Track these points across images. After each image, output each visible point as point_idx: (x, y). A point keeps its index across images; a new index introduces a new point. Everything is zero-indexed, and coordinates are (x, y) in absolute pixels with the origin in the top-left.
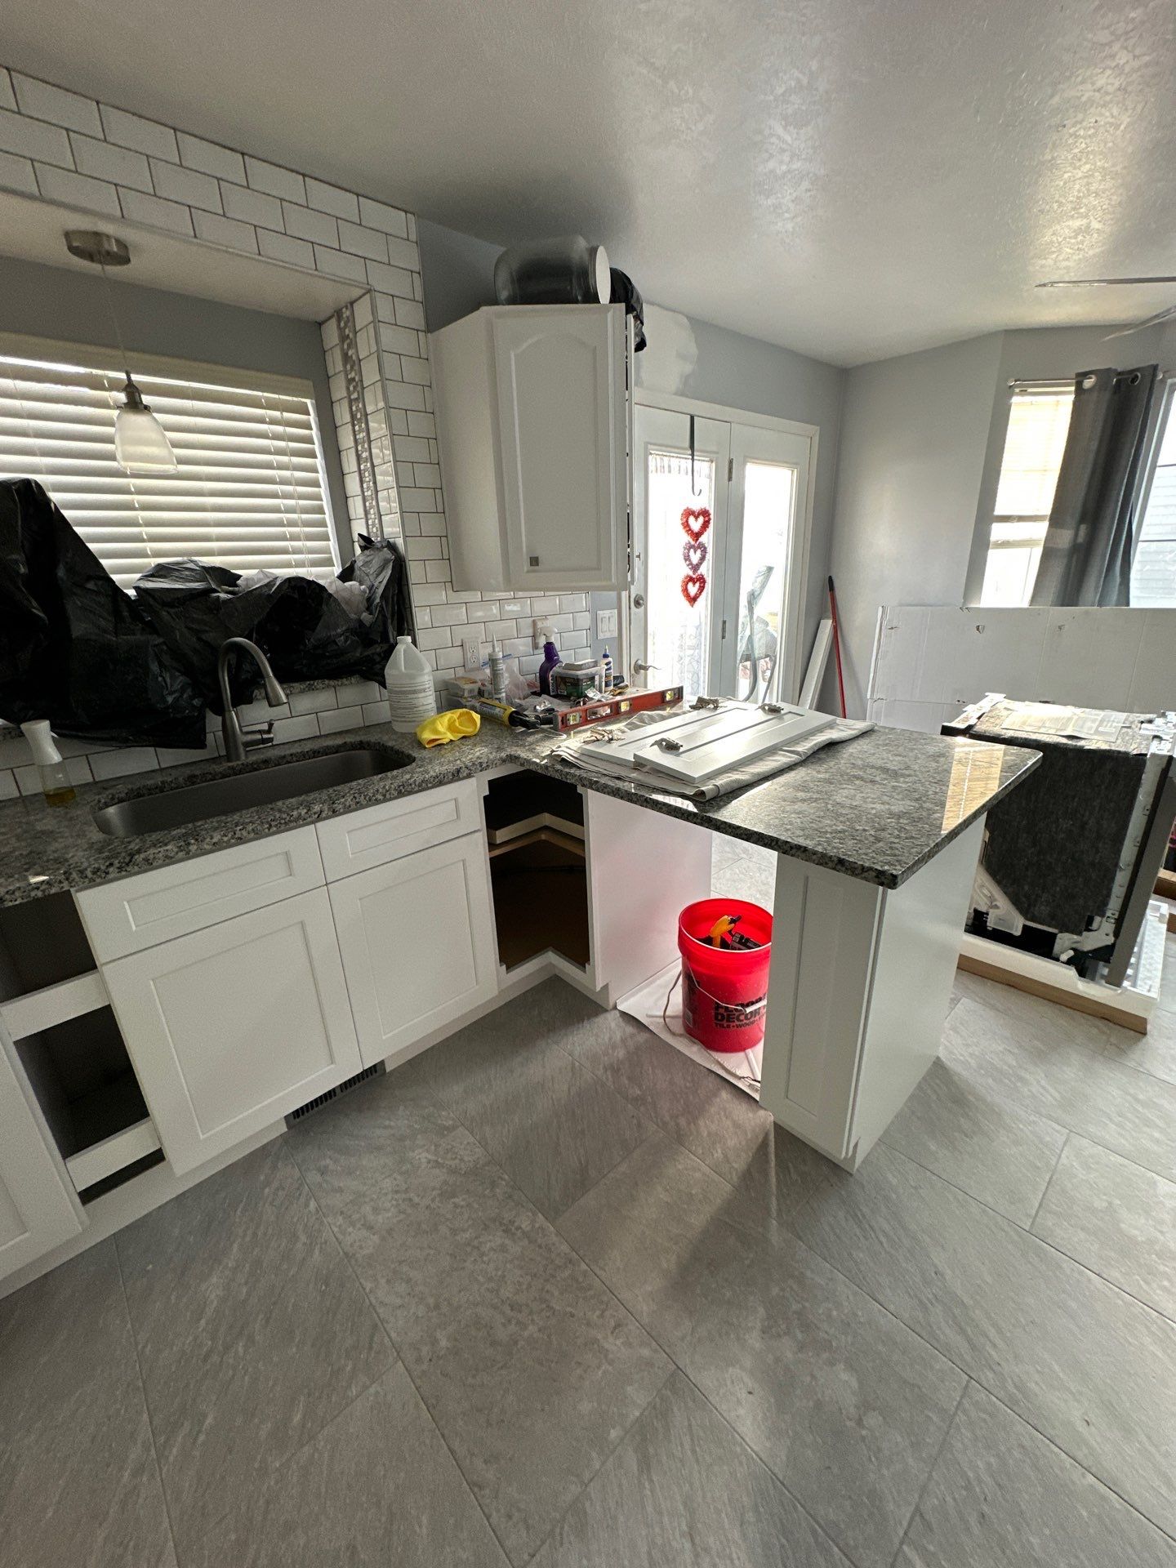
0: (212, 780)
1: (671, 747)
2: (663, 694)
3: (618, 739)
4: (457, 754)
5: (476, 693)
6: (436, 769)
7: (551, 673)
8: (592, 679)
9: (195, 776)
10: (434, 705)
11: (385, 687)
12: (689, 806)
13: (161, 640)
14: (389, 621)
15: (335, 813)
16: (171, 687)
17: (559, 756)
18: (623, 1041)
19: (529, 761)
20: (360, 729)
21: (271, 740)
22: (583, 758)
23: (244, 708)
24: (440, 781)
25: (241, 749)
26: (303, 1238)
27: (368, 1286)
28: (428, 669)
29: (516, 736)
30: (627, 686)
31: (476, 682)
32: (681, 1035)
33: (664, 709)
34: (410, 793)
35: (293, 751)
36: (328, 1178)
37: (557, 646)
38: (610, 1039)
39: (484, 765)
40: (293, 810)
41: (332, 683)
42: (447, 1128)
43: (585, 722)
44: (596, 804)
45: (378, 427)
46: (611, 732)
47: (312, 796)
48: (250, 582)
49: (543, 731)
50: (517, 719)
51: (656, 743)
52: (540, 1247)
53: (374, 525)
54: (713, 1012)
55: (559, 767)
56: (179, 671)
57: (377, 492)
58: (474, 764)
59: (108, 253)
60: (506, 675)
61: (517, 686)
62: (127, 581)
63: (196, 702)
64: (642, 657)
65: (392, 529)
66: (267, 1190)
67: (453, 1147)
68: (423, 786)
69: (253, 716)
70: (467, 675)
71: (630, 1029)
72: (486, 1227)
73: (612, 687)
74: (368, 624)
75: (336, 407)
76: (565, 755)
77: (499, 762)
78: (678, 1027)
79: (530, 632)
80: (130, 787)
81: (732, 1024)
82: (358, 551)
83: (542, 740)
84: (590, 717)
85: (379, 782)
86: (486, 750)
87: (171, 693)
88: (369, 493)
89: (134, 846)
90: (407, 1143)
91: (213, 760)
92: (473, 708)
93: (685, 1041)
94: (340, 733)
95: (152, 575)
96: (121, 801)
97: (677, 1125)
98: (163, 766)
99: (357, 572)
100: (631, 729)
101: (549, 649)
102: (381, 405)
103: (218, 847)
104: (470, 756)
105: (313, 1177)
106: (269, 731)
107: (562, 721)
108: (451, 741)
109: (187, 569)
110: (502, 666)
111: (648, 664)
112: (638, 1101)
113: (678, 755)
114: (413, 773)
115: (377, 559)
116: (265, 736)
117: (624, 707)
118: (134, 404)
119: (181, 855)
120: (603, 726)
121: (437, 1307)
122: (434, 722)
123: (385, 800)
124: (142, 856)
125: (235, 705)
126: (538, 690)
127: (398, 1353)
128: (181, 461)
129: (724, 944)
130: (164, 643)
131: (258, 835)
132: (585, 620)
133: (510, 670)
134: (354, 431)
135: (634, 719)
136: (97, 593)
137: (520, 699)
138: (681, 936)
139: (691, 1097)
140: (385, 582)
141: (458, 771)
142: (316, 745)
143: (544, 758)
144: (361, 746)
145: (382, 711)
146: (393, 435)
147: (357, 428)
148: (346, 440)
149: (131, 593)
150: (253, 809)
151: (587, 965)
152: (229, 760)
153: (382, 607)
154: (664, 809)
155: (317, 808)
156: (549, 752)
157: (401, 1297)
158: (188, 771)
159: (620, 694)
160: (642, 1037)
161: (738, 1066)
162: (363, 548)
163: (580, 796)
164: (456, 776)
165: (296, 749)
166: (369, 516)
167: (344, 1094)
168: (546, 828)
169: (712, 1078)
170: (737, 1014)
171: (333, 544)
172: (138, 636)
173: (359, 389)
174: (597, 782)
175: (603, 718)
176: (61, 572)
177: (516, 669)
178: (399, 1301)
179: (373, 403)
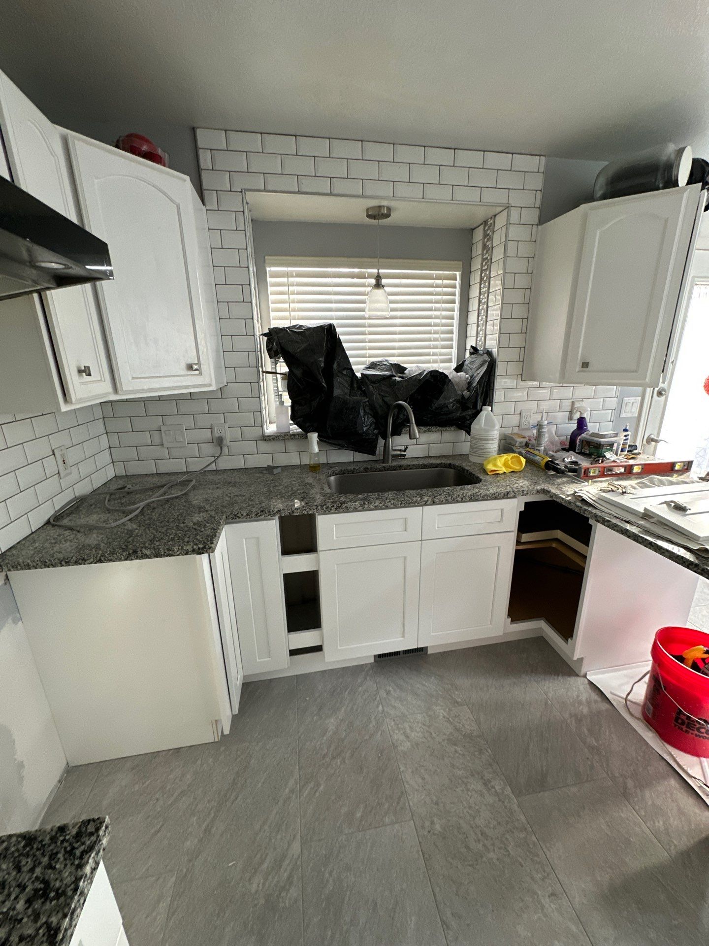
0: (374, 471)
1: (680, 509)
2: (673, 465)
3: (630, 493)
4: (508, 482)
5: (524, 444)
6: (492, 490)
7: (579, 438)
8: (611, 445)
9: (368, 468)
10: (496, 449)
11: (469, 435)
12: (688, 556)
13: (367, 400)
14: (480, 396)
15: (434, 503)
16: (366, 422)
17: (580, 497)
18: (589, 702)
19: (557, 496)
20: (450, 456)
21: (405, 455)
22: (599, 502)
23: (396, 437)
24: (495, 497)
25: (390, 457)
26: (374, 723)
27: (402, 768)
28: (497, 427)
29: (549, 477)
30: (640, 453)
31: (524, 438)
32: (638, 719)
33: (672, 476)
34: (477, 500)
35: (415, 463)
36: (390, 698)
37: (588, 420)
38: (578, 696)
39: (525, 492)
40: (413, 497)
41: (441, 429)
42: (458, 703)
43: (602, 475)
44: (601, 534)
45: (496, 285)
46: (625, 487)
47: (424, 491)
48: (411, 372)
49: (570, 476)
50: (550, 466)
51: (665, 503)
52: (506, 807)
53: (480, 340)
54: (674, 715)
55: (579, 504)
56: (371, 415)
57: (487, 321)
58: (518, 491)
59: (382, 214)
60: (546, 435)
61: (552, 443)
62: (359, 370)
63: (376, 432)
64: (656, 433)
65: (492, 344)
66: (360, 688)
67: (459, 715)
68: (485, 498)
69: (399, 442)
70: (520, 432)
71: (595, 696)
72: (473, 775)
73: (626, 453)
74: (466, 397)
75: (472, 275)
76: (585, 497)
77: (535, 492)
78: (638, 712)
79: (569, 409)
80: (341, 468)
81: (691, 731)
82: (468, 354)
83: (567, 482)
84: (606, 473)
85: (460, 491)
86: (527, 483)
87: (366, 426)
88: (482, 322)
89: (342, 499)
90: (434, 700)
91: (376, 461)
92: (520, 454)
93: (641, 724)
94: (439, 457)
95: (369, 368)
96: (336, 474)
97: (625, 783)
98: (355, 460)
99: (465, 367)
100: (642, 487)
101: (581, 422)
102: (501, 272)
103: (377, 508)
104: (516, 485)
105: (383, 694)
106: (405, 451)
107: (585, 472)
108: (505, 472)
109: (384, 364)
110: (545, 430)
111: (660, 438)
112: (592, 748)
113: (685, 515)
114: (480, 489)
115: (479, 360)
116: (403, 453)
117: (636, 470)
118: (378, 285)
119: (360, 508)
120: (617, 480)
121: (437, 804)
122: (495, 459)
123: (462, 501)
124: (346, 505)
125: (393, 434)
126: (567, 447)
127: (412, 816)
128: (393, 310)
129: (695, 666)
130: (368, 401)
131: (395, 507)
132: (613, 402)
133: (549, 431)
134: (480, 288)
135: (645, 480)
136: (346, 375)
137: (553, 451)
138: (655, 646)
139: (641, 769)
140: (481, 374)
141: (508, 493)
142: (426, 462)
143: (568, 496)
144: (450, 466)
145: (465, 448)
146: (504, 289)
147: (482, 286)
148: (474, 292)
149: (359, 375)
150: (394, 492)
151: (569, 640)
152: (383, 463)
153: (477, 389)
154: (667, 554)
155: (426, 499)
156: (572, 492)
157: (419, 786)
158: (365, 465)
159: (633, 458)
160: (604, 706)
161: (692, 767)
162: (471, 354)
163: (591, 526)
164: (506, 496)
165: (415, 462)
166: (479, 335)
167: (404, 655)
168: (557, 540)
169: (663, 763)
170: (698, 726)
171: (454, 351)
172: (358, 397)
173: (489, 263)
174: (609, 521)
175: (617, 474)
176: (335, 366)
177: (554, 432)
178: (416, 787)
179: (496, 271)
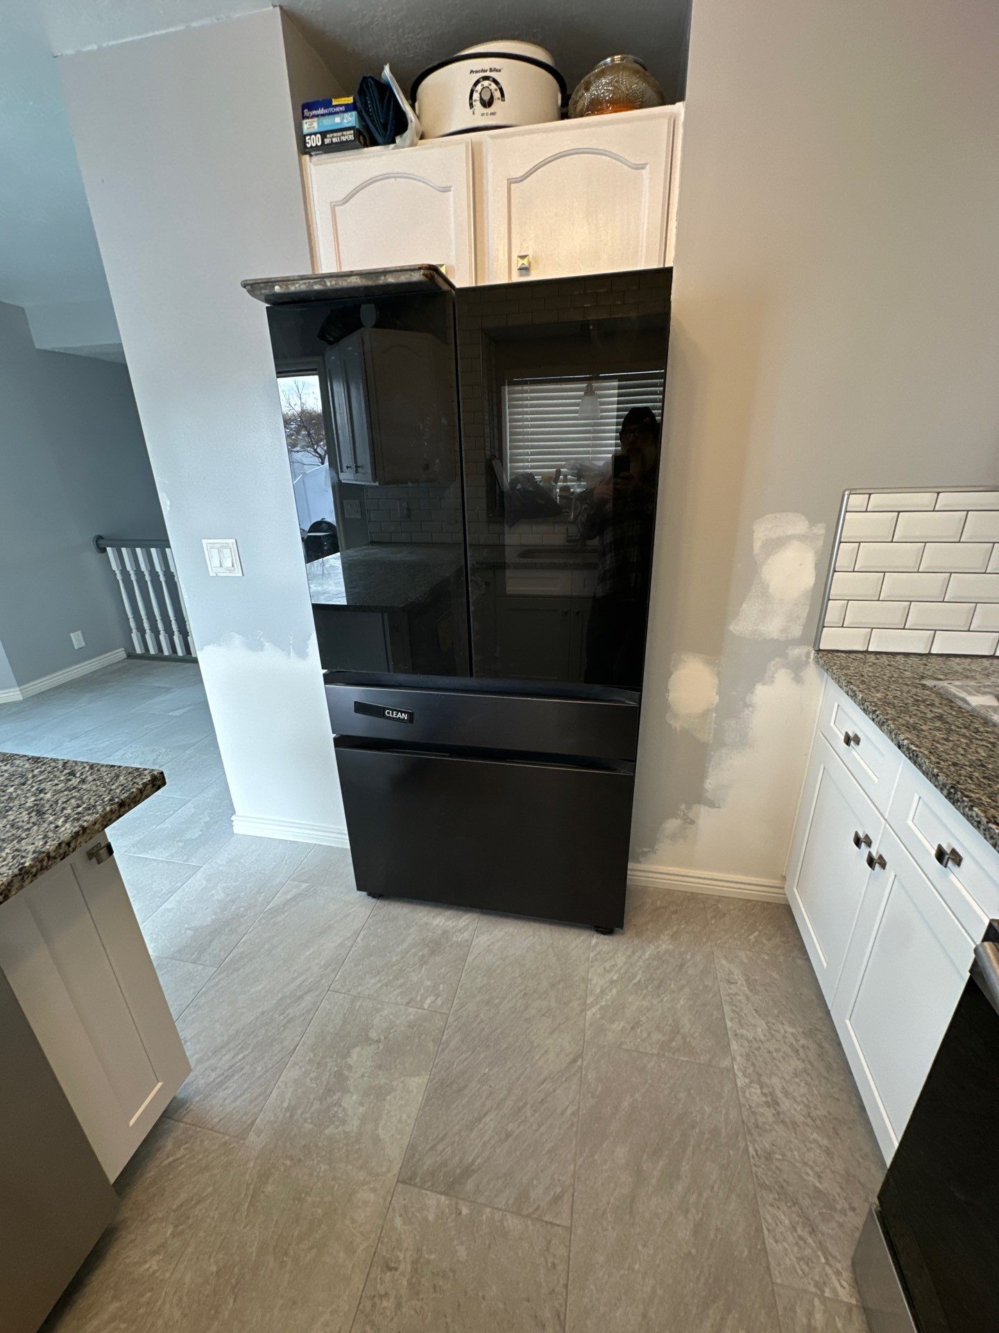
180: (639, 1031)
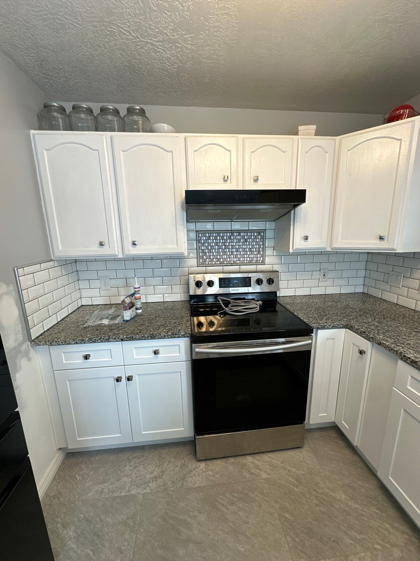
180: (123, 548)
